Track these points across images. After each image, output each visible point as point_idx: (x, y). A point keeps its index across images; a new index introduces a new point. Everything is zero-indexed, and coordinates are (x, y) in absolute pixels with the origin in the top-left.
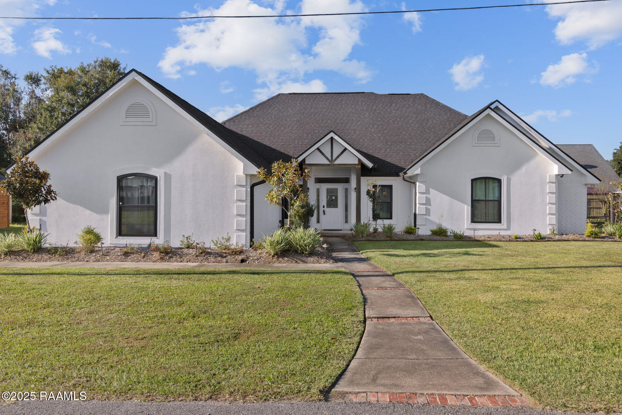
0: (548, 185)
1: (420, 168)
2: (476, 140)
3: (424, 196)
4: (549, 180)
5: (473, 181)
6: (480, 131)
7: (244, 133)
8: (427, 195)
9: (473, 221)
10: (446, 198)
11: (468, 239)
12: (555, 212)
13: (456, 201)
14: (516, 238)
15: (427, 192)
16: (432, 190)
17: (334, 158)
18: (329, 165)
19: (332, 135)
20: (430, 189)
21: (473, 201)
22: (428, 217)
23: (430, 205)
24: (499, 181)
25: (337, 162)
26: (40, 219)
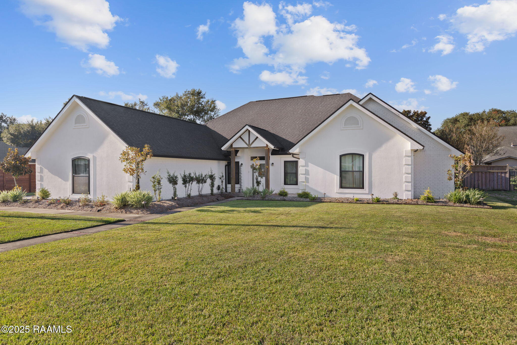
0: (404, 159)
1: (298, 149)
2: (344, 125)
3: (304, 168)
4: (405, 154)
5: (341, 156)
6: (347, 118)
7: (215, 129)
8: (306, 168)
9: (341, 187)
10: (320, 170)
11: (319, 201)
12: (410, 181)
13: (328, 172)
14: (358, 201)
15: (306, 165)
16: (310, 164)
17: (251, 143)
18: (247, 148)
19: (247, 127)
21: (341, 172)
22: (307, 184)
23: (309, 175)
24: (363, 156)
25: (252, 146)
26: (41, 183)
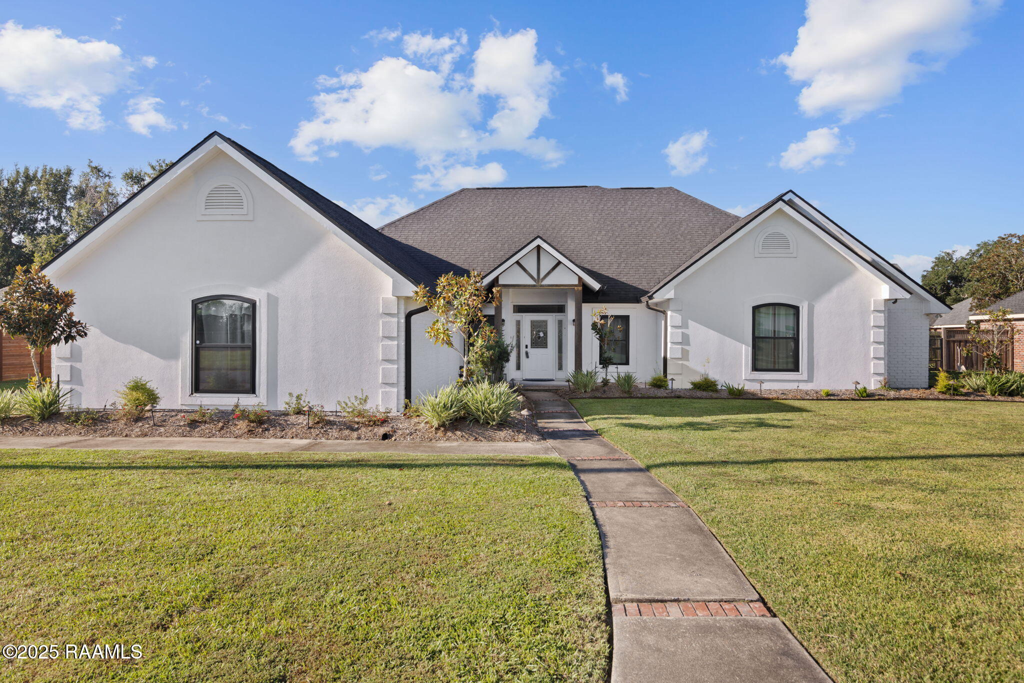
0: (872, 316)
1: (673, 291)
2: (761, 248)
3: (680, 331)
4: (874, 307)
5: (756, 309)
6: (766, 235)
8: (683, 330)
9: (755, 368)
10: (713, 335)
11: (751, 397)
12: (883, 356)
13: (728, 340)
14: (828, 395)
15: (684, 325)
16: (691, 323)
17: (542, 276)
18: (534, 286)
19: (538, 242)
20: (689, 321)
21: (755, 338)
22: (685, 363)
23: (689, 345)
24: (796, 309)
25: (546, 282)
26: (71, 366)
